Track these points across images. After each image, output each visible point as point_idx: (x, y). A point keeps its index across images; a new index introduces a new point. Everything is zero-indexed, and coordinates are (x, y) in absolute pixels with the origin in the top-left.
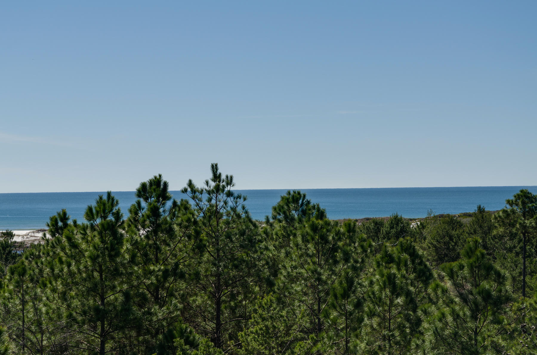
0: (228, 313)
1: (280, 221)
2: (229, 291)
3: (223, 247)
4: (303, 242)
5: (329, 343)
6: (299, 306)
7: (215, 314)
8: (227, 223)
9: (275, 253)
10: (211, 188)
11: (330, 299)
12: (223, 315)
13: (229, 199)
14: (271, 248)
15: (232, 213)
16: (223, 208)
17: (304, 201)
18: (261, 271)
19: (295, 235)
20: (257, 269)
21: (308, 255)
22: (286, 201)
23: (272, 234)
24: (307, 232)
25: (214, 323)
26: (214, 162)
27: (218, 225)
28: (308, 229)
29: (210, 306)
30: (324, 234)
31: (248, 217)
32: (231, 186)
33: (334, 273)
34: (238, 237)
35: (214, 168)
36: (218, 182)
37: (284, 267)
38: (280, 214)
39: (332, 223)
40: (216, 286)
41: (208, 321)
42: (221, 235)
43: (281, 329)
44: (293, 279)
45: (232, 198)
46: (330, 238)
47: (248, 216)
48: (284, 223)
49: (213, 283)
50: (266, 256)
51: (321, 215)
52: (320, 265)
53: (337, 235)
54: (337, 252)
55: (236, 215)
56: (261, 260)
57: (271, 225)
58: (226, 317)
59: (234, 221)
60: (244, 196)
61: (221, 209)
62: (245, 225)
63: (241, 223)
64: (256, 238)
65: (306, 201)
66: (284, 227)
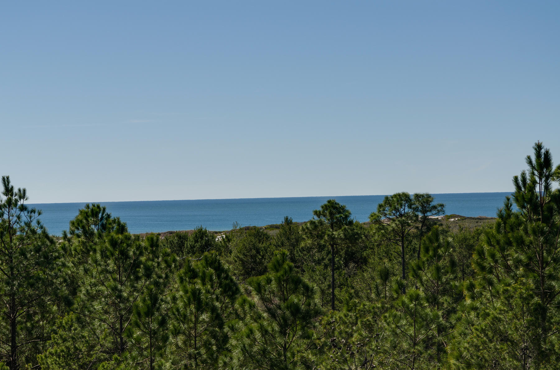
0: (24, 335)
1: (79, 236)
2: (25, 311)
3: (17, 265)
4: (102, 258)
5: (133, 364)
6: (100, 325)
7: (10, 336)
8: (21, 239)
9: (73, 270)
10: (3, 202)
11: (133, 318)
12: (18, 337)
13: (22, 214)
14: (71, 265)
15: (26, 229)
16: (16, 224)
17: (104, 215)
18: (58, 289)
19: (95, 251)
20: (55, 288)
21: (107, 271)
22: (85, 214)
23: (70, 250)
24: (106, 248)
25: (9, 345)
26: (6, 175)
27: (11, 241)
28: (107, 244)
29: (5, 327)
30: (124, 249)
31: (44, 233)
32: (25, 199)
33: (135, 289)
34: (33, 254)
35: (6, 181)
36: (11, 195)
37: (83, 283)
38: (78, 229)
39: (133, 237)
40: (10, 306)
41: (2, 343)
42: (15, 252)
43: (83, 350)
44: (92, 298)
45: (26, 213)
46: (131, 253)
47: (44, 231)
48: (83, 238)
49: (7, 303)
50: (64, 273)
51: (122, 229)
52: (120, 282)
53: (137, 249)
54: (140, 268)
55: (31, 230)
56: (58, 277)
57: (69, 241)
58: (22, 339)
59: (29, 237)
60: (38, 210)
61: (14, 224)
62: (41, 241)
63: (36, 238)
64: (52, 255)
65: (106, 215)
66: (83, 242)
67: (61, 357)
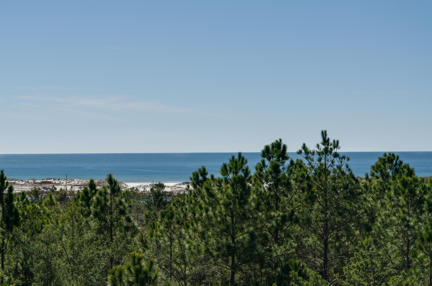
0: (333, 252)
1: (377, 178)
2: (335, 234)
3: (330, 198)
4: (395, 194)
5: (416, 278)
6: (391, 247)
7: (323, 252)
8: (334, 179)
9: (372, 204)
10: (321, 150)
11: (418, 242)
12: (329, 253)
13: (335, 159)
14: (371, 199)
15: (338, 171)
16: (330, 167)
17: (398, 162)
18: (361, 218)
19: (389, 189)
20: (358, 217)
21: (399, 206)
22: (383, 161)
23: (371, 188)
24: (399, 187)
25: (322, 259)
27: (326, 180)
28: (399, 184)
29: (319, 245)
30: (412, 189)
31: (351, 174)
32: (338, 148)
33: (420, 220)
34: (342, 190)
35: (324, 134)
36: (327, 145)
37: (380, 215)
38: (377, 172)
39: (419, 180)
40: (324, 230)
41: (317, 257)
42: (328, 189)
43: (378, 266)
44: (386, 226)
45: (338, 159)
46: (418, 192)
47: (351, 173)
48: (380, 179)
49: (321, 227)
50: (365, 206)
51: (411, 173)
52: (409, 214)
53: (423, 189)
54: (424, 203)
55: (341, 172)
56: (361, 209)
57: (370, 181)
58: (332, 255)
59: (339, 177)
60: (348, 157)
61: (329, 167)
62: (348, 181)
63: (345, 178)
64: (356, 191)
65: (399, 162)
66: (381, 182)
67: (361, 270)
